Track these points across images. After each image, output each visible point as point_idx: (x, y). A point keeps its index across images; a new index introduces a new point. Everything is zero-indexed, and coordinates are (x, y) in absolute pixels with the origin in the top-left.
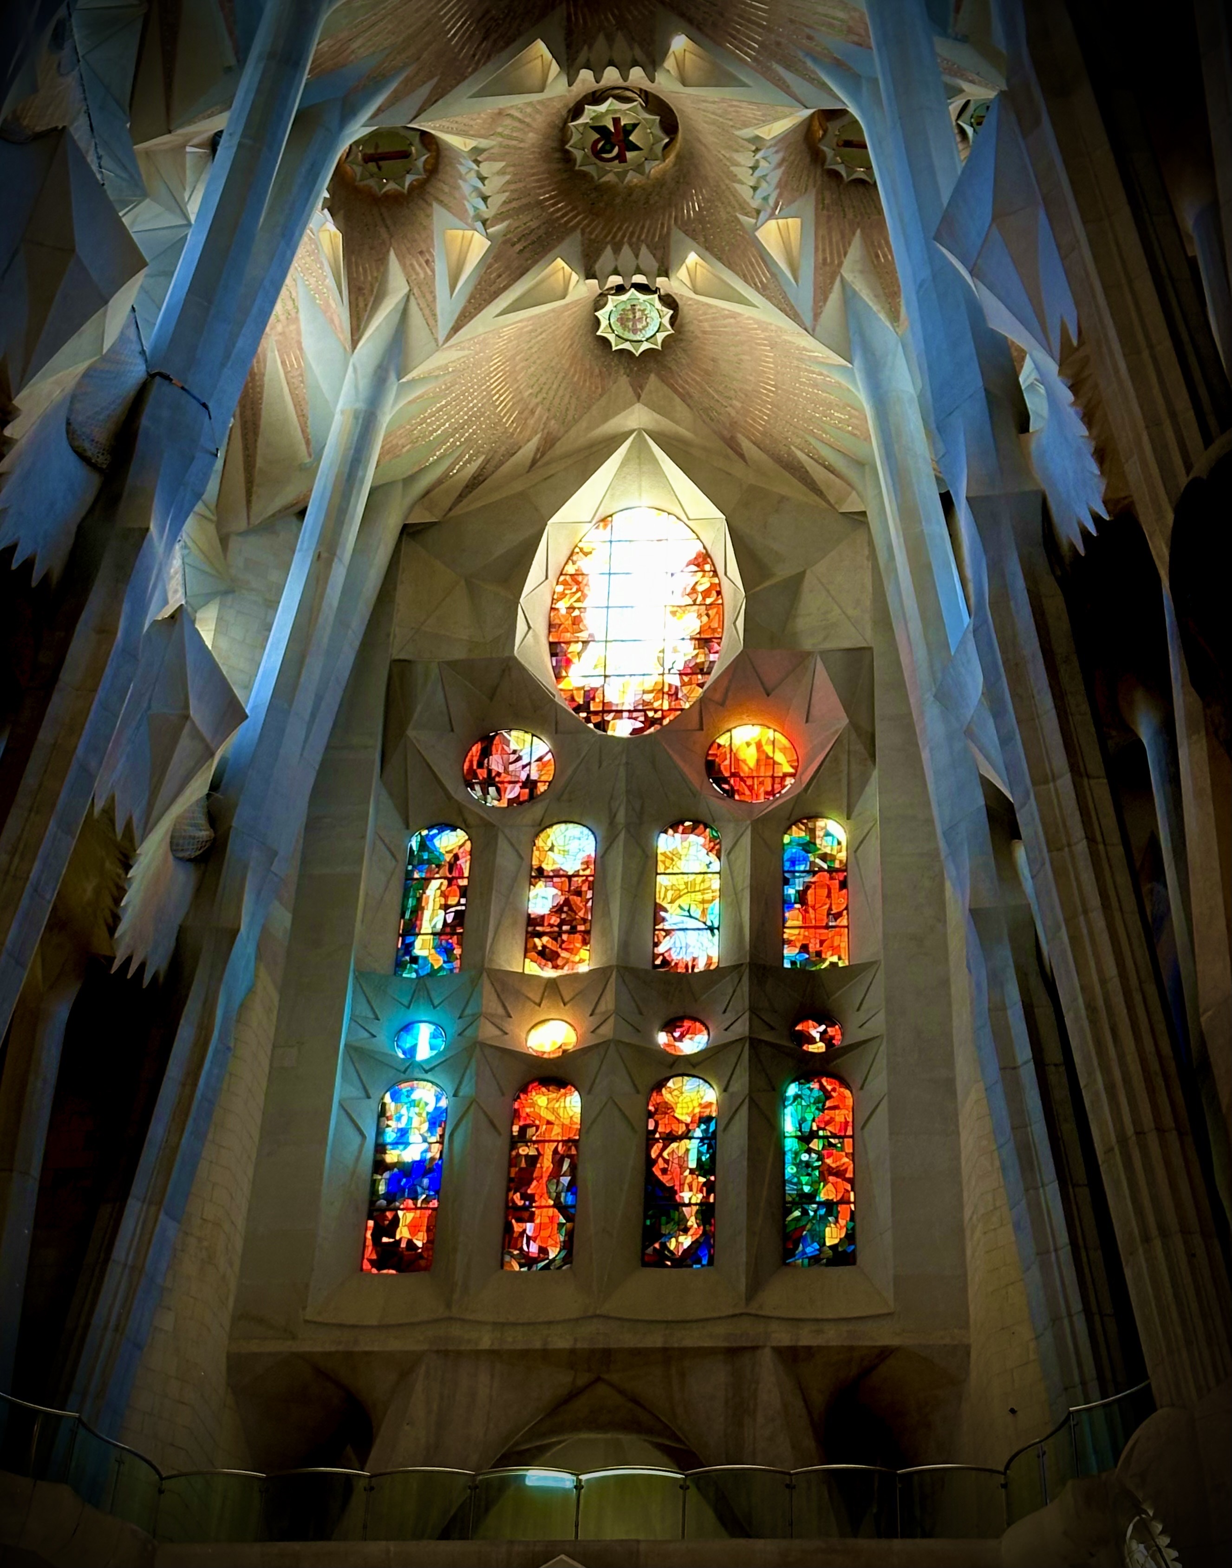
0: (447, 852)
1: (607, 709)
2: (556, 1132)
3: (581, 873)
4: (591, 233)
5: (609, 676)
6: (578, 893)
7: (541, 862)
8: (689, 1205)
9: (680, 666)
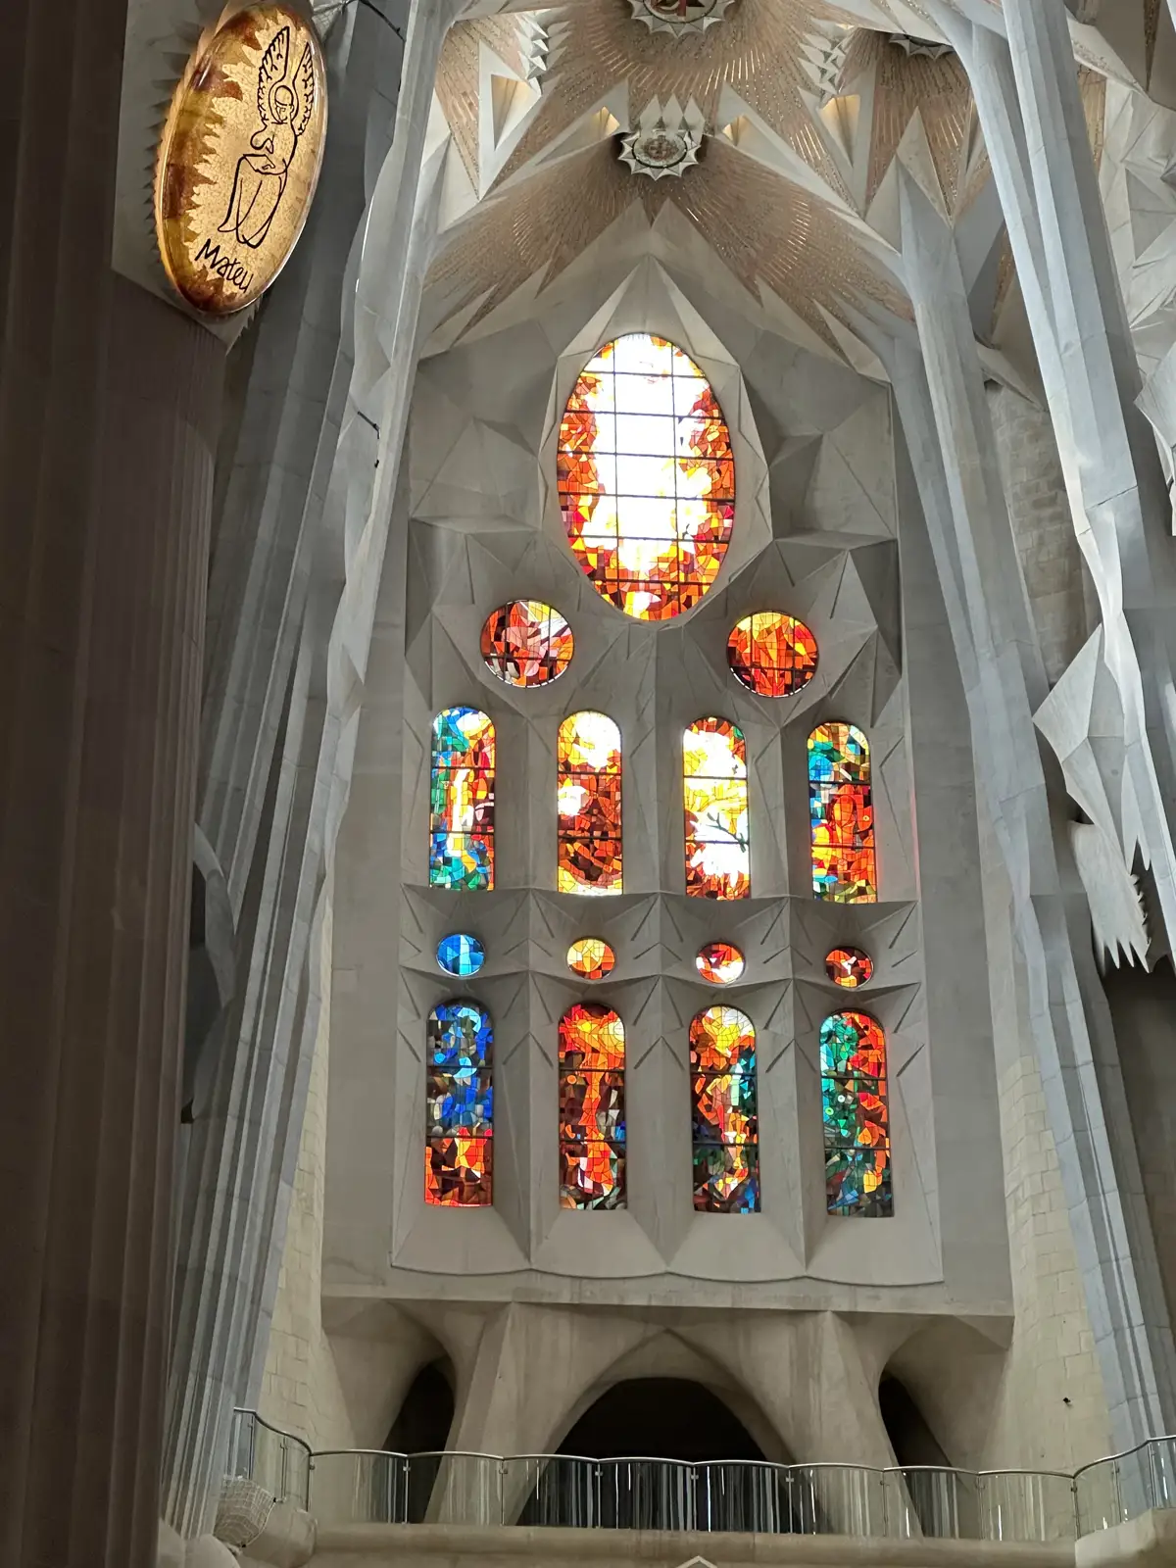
0: (471, 738)
1: (622, 577)
2: (602, 1062)
3: (609, 771)
4: (639, 81)
5: (622, 538)
6: (607, 794)
7: (567, 755)
8: (734, 1145)
9: (694, 531)
